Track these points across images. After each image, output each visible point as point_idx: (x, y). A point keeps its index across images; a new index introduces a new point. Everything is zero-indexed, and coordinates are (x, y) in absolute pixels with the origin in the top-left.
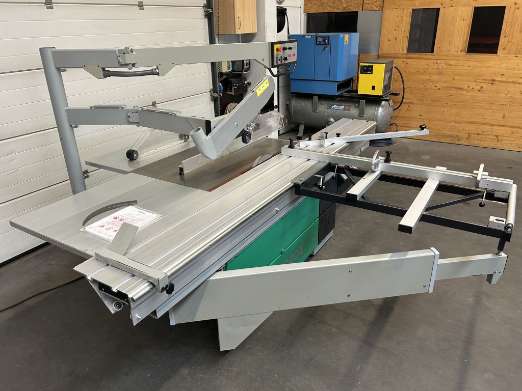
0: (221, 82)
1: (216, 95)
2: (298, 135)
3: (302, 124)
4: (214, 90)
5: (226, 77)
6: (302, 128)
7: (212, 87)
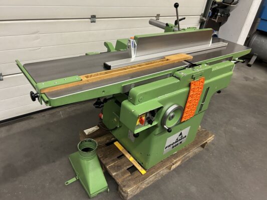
0: (211, 10)
1: (204, 19)
2: (249, 63)
3: (255, 55)
4: (204, 15)
5: (217, 5)
6: (254, 58)
7: (203, 12)
